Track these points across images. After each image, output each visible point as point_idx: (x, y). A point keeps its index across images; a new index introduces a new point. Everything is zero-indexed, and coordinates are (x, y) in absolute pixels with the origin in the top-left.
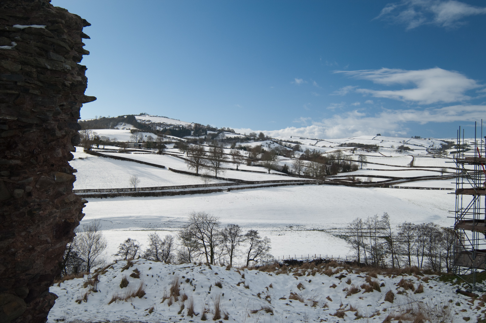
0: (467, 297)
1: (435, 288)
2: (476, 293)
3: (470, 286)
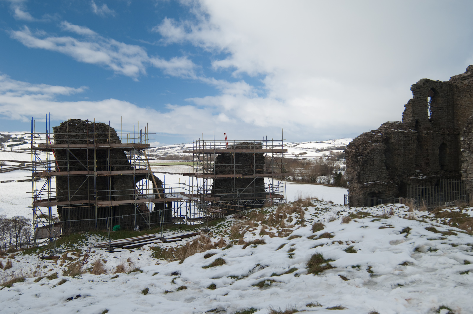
0: (51, 261)
1: (22, 261)
2: (58, 255)
3: (51, 252)
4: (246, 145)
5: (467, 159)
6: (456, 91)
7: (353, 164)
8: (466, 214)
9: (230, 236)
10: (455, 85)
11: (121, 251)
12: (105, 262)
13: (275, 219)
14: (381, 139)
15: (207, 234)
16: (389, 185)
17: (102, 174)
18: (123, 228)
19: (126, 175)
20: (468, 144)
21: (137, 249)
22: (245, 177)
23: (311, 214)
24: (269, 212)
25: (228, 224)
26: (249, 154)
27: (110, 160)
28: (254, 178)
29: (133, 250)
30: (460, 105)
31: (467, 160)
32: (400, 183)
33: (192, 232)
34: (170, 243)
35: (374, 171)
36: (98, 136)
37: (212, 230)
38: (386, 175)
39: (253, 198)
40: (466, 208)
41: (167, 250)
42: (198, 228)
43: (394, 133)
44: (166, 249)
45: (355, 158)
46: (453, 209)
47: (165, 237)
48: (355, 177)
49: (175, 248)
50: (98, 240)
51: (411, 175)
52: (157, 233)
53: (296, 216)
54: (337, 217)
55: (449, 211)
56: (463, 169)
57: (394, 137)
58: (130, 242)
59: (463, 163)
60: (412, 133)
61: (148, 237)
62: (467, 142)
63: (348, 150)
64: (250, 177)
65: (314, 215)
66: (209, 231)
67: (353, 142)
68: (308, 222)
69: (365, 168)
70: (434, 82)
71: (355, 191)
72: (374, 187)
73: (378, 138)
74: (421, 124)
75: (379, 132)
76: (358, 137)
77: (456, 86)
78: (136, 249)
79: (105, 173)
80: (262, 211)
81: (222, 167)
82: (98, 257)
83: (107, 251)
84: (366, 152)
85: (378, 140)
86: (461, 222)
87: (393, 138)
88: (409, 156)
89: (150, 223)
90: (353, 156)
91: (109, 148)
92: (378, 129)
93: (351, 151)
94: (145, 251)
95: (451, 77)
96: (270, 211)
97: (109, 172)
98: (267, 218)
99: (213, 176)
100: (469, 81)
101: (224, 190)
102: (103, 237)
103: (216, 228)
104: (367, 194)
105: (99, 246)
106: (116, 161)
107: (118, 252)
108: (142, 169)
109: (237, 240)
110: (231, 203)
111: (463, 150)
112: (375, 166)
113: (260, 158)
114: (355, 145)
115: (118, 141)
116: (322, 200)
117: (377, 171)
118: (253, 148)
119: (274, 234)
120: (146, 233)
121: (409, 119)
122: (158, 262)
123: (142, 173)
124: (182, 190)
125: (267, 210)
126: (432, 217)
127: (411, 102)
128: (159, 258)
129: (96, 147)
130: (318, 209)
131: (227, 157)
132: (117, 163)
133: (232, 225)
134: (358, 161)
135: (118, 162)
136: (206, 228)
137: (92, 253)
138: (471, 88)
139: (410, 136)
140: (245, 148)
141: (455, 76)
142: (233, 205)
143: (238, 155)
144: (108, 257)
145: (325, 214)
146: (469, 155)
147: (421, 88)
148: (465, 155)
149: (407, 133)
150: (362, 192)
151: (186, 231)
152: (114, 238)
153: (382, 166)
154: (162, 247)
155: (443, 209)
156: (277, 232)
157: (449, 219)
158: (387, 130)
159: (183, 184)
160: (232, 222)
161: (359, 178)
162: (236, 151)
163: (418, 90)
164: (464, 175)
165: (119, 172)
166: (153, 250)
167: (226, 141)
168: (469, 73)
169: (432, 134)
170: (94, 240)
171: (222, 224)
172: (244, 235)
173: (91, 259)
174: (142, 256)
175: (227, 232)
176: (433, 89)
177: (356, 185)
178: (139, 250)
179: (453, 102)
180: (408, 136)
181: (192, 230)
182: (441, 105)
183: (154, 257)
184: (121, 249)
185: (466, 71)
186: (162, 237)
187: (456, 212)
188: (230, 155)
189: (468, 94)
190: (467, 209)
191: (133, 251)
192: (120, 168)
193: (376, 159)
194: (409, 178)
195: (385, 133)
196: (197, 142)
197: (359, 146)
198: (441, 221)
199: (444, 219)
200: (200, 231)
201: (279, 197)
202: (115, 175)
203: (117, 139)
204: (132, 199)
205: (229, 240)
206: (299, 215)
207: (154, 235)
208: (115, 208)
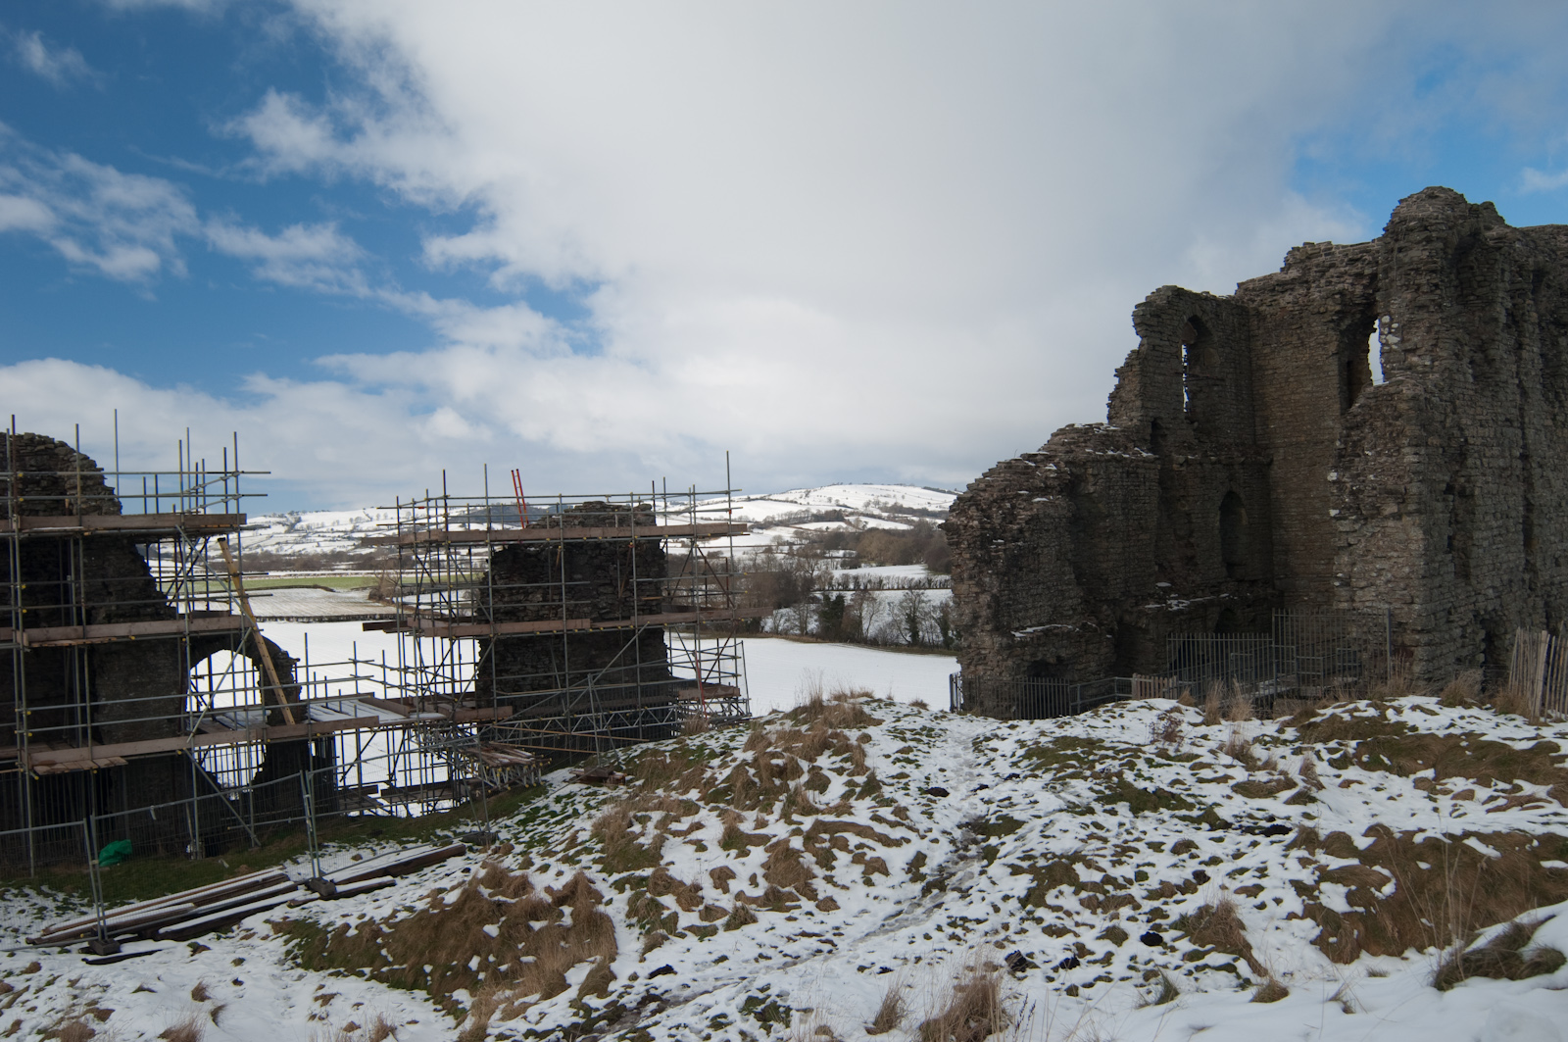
4: (598, 510)
5: (1352, 541)
6: (1259, 329)
7: (976, 570)
8: (1401, 725)
9: (600, 858)
10: (1255, 309)
11: (150, 953)
12: (104, 1015)
13: (756, 780)
14: (1056, 484)
15: (490, 852)
16: (1087, 634)
17: (48, 640)
18: (143, 851)
19: (149, 641)
20: (1352, 493)
21: (219, 938)
22: (602, 626)
23: (888, 756)
24: (713, 755)
25: (565, 807)
26: (607, 545)
27: (82, 581)
28: (634, 630)
29: (201, 941)
30: (1271, 372)
31: (1350, 545)
32: (1116, 627)
33: (427, 849)
34: (351, 901)
35: (1040, 591)
36: (20, 486)
37: (504, 835)
38: (1075, 601)
39: (630, 702)
40: (1393, 703)
41: (352, 932)
42: (449, 829)
43: (1093, 461)
44: (347, 927)
45: (981, 549)
46: (1356, 709)
47: (327, 878)
48: (984, 613)
49: (386, 921)
50: (41, 913)
51: (1145, 600)
52: (289, 861)
53: (834, 766)
54: (983, 760)
55: (1346, 717)
56: (1340, 575)
57: (1094, 475)
58: (185, 910)
59: (1337, 554)
60: (1145, 460)
61: (257, 882)
62: (1348, 485)
63: (954, 520)
64: (620, 625)
65: (899, 755)
66: (494, 838)
67: (969, 495)
68: (892, 785)
69: (1015, 582)
70: (1196, 295)
71: (983, 660)
72: (1044, 644)
73: (1047, 478)
74: (1167, 432)
75: (1048, 459)
76: (985, 475)
77: (1258, 313)
78: (212, 935)
79: (63, 636)
80: (686, 751)
81: (512, 594)
82: (60, 995)
83: (91, 957)
84: (1016, 527)
85: (1047, 487)
86: (1395, 751)
87: (1091, 479)
88: (1141, 537)
89: (252, 824)
90: (975, 542)
91: (81, 532)
92: (1043, 449)
93: (966, 526)
94: (255, 941)
95: (1239, 285)
96: (718, 750)
97: (80, 628)
98: (721, 778)
99: (485, 629)
100: (1295, 297)
101: (524, 679)
102: (61, 896)
103: (517, 824)
104: (1023, 669)
105: (50, 940)
106: (105, 586)
107: (138, 959)
108: (208, 614)
109: (638, 873)
110: (554, 725)
111: (1337, 511)
112: (1042, 572)
113: (651, 554)
114: (977, 505)
115: (110, 502)
116: (890, 698)
117: (1049, 588)
118: (623, 521)
119: (787, 841)
120: (244, 867)
121: (1132, 418)
122: (322, 987)
123: (215, 628)
124: (365, 687)
125: (705, 745)
126: (1295, 741)
127: (1137, 359)
128: (322, 969)
129: (20, 530)
130: (898, 734)
131: (529, 555)
132: (110, 594)
133: (581, 808)
134: (990, 556)
135: (111, 590)
136: (483, 828)
137: (22, 973)
138: (1301, 318)
139: (1139, 471)
140: (592, 521)
141: (1253, 280)
142: (561, 734)
143: (573, 548)
144: (106, 988)
145: (933, 751)
146: (1357, 527)
147: (1164, 316)
148: (1341, 529)
149: (1132, 461)
150: (1010, 663)
151: (401, 843)
152: (115, 896)
153: (1064, 573)
154: (323, 921)
155: (1322, 711)
156: (797, 832)
157: (1353, 743)
158: (1072, 451)
159: (366, 662)
160: (578, 799)
161: (996, 616)
162: (569, 535)
163: (1154, 322)
164: (1343, 593)
165: (121, 630)
166: (288, 936)
167: (518, 498)
168: (1294, 273)
169: (1201, 464)
170: (23, 911)
171: (538, 809)
172: (663, 851)
173: (29, 1005)
174: (246, 966)
175: (579, 840)
176: (1195, 321)
177: (988, 641)
178: (228, 942)
179: (1250, 362)
180: (1135, 473)
181: (426, 840)
182: (1217, 370)
183: (298, 965)
184: (151, 942)
185: (1283, 265)
186: (313, 879)
187: (1367, 718)
188: (543, 550)
189: (1295, 337)
190: (1395, 704)
191: (206, 948)
192: (120, 612)
193: (1046, 551)
194: (1141, 607)
195: (1067, 463)
196: (415, 503)
197: (990, 509)
198: (1331, 751)
199: (1340, 744)
200: (457, 843)
201: (724, 693)
202: (106, 641)
203: (107, 497)
204: (174, 734)
205: (604, 875)
206: (845, 760)
207: (280, 872)
208: (106, 777)
